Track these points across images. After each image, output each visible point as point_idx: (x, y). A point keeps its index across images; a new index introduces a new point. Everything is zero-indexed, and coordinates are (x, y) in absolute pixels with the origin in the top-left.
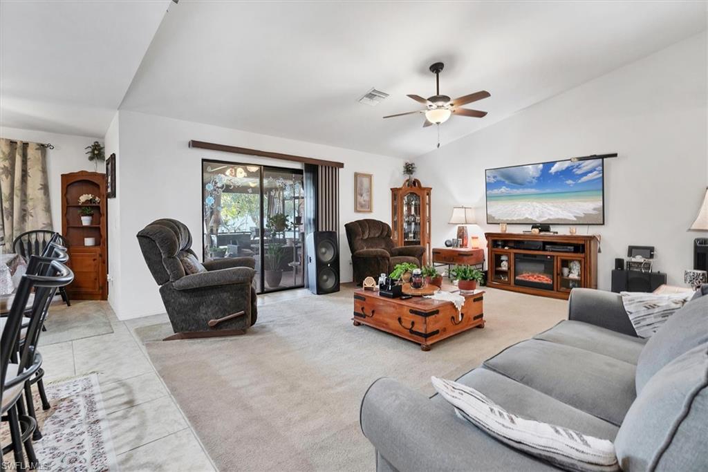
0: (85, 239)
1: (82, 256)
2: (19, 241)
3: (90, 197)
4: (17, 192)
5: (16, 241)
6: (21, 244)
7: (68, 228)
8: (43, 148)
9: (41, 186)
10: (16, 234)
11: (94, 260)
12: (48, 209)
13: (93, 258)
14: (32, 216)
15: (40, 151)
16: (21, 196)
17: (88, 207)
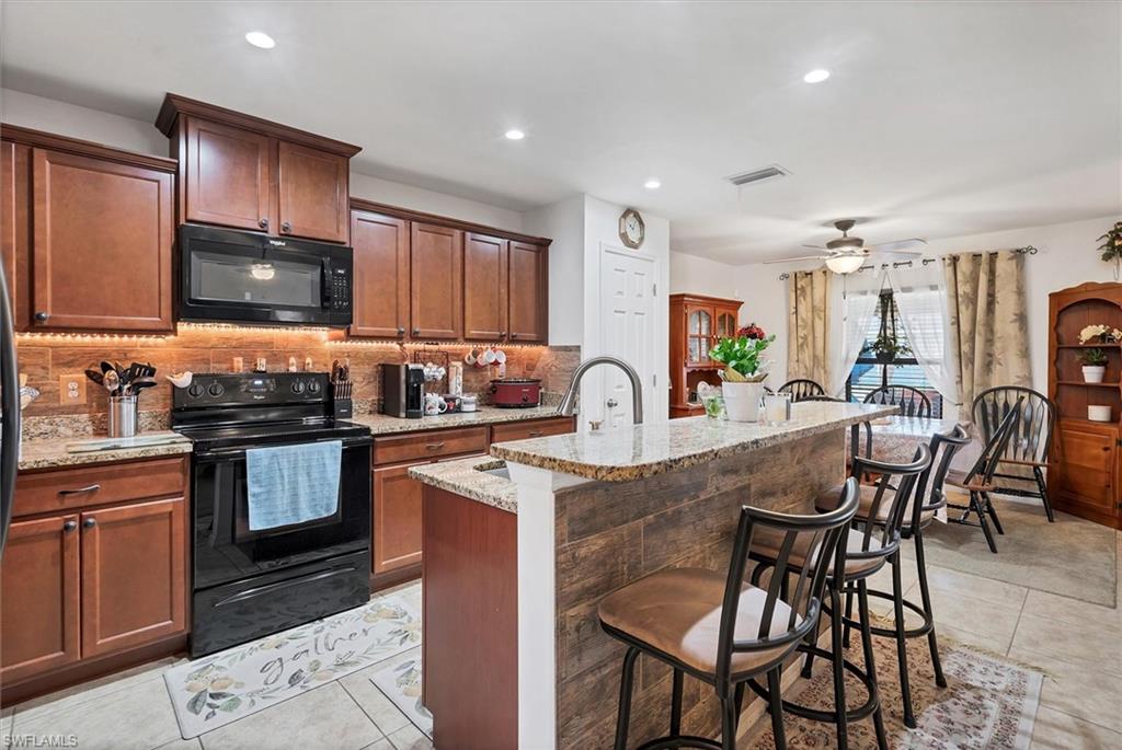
0: (1090, 407)
1: (1083, 438)
2: (980, 401)
3: (1101, 330)
4: (980, 328)
5: (977, 400)
6: (984, 407)
7: (1058, 385)
8: (1019, 255)
9: (1014, 317)
10: (978, 391)
11: (1106, 449)
12: (1025, 353)
13: (1103, 446)
14: (1000, 364)
15: (1014, 261)
16: (986, 334)
17: (1096, 348)
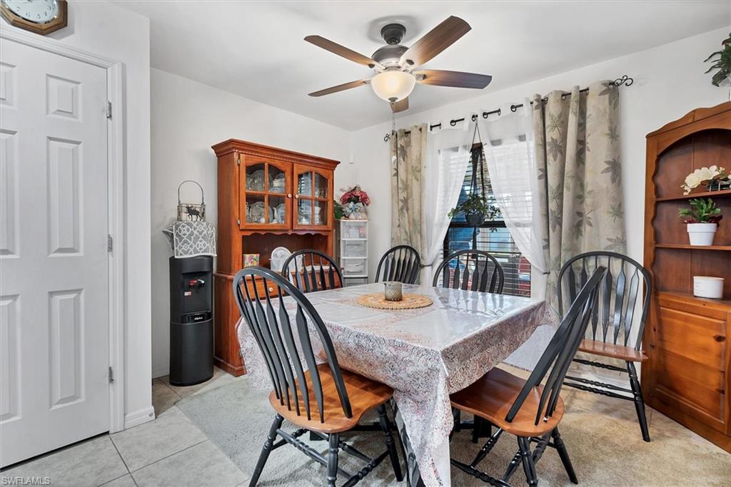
0: (696, 280)
2: (569, 268)
3: (713, 173)
4: (568, 181)
5: (565, 268)
6: (572, 276)
7: (657, 249)
8: (613, 89)
9: (607, 166)
10: (566, 257)
11: (718, 339)
12: (619, 211)
13: (717, 333)
14: (591, 225)
15: (607, 96)
16: (575, 187)
17: (704, 198)
